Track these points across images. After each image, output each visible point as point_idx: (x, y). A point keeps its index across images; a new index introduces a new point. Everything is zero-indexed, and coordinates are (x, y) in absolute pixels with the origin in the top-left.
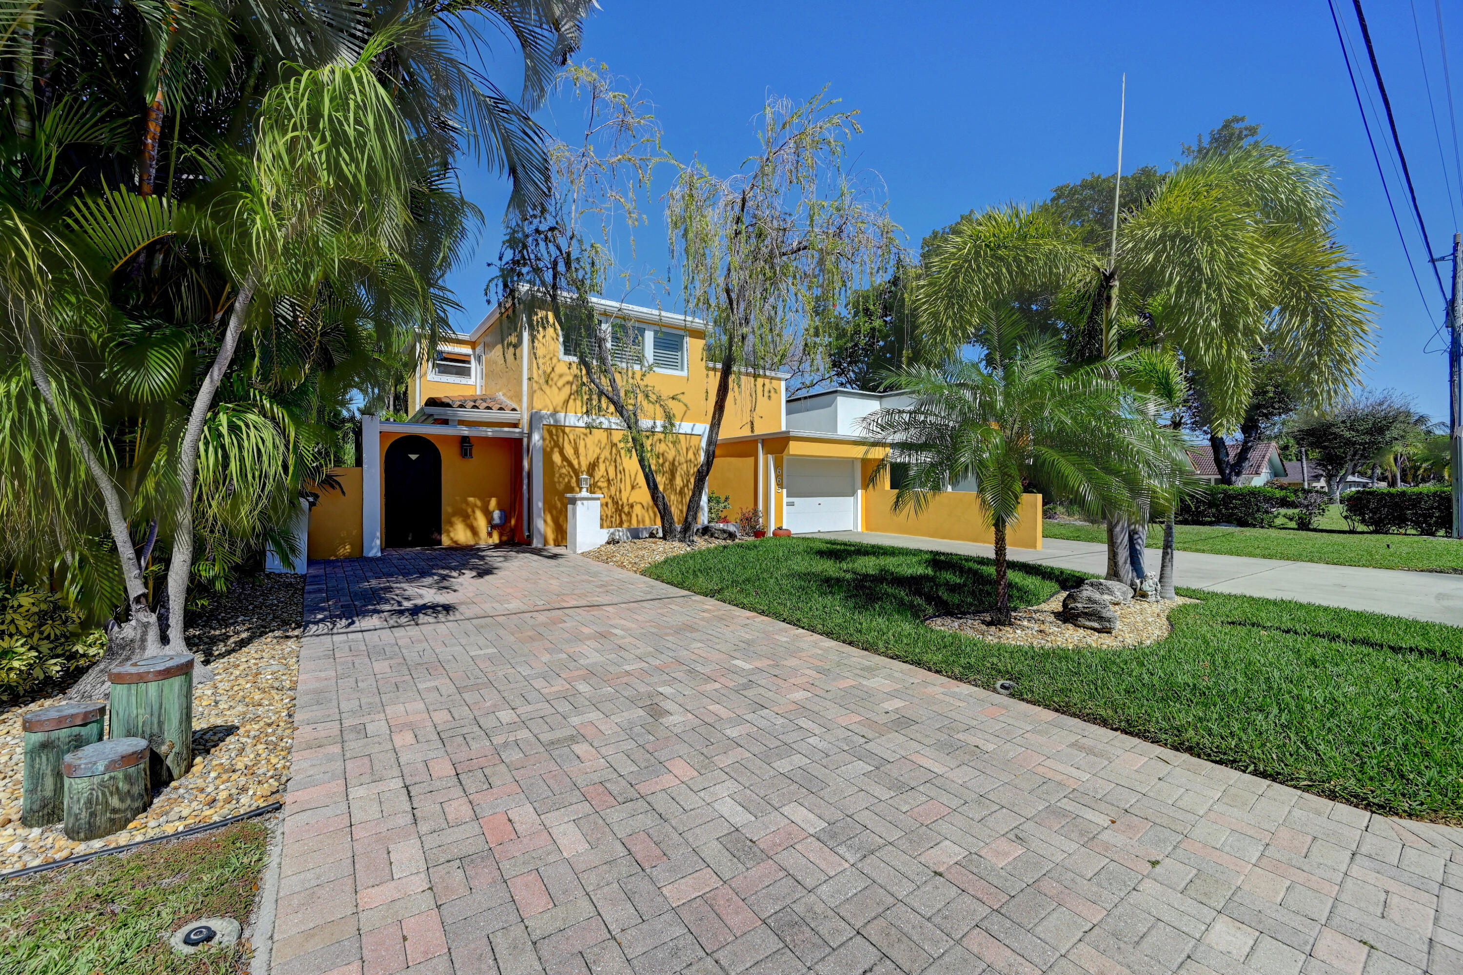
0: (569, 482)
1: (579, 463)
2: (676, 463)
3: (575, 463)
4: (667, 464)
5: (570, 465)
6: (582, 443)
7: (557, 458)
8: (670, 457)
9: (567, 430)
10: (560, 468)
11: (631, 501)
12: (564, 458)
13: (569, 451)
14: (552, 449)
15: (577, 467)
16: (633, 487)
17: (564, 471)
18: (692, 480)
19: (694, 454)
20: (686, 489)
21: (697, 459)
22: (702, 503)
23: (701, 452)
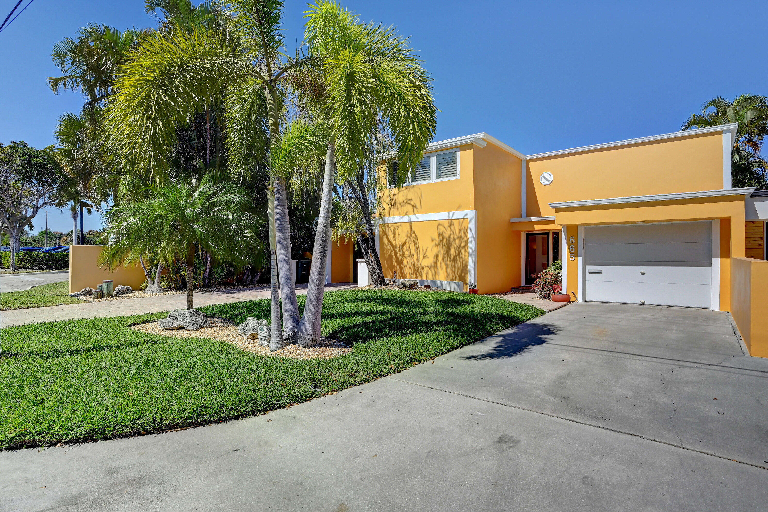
0: (391, 253)
1: (396, 243)
2: (452, 240)
3: (394, 242)
4: (445, 240)
5: (391, 244)
6: (397, 232)
7: (385, 241)
8: (446, 235)
9: (390, 225)
10: (387, 246)
11: (422, 265)
12: (389, 241)
13: (391, 236)
14: (383, 236)
15: (394, 244)
16: (424, 257)
17: (388, 247)
18: (463, 251)
19: (465, 233)
20: (458, 257)
21: (466, 236)
22: (469, 267)
23: (469, 231)
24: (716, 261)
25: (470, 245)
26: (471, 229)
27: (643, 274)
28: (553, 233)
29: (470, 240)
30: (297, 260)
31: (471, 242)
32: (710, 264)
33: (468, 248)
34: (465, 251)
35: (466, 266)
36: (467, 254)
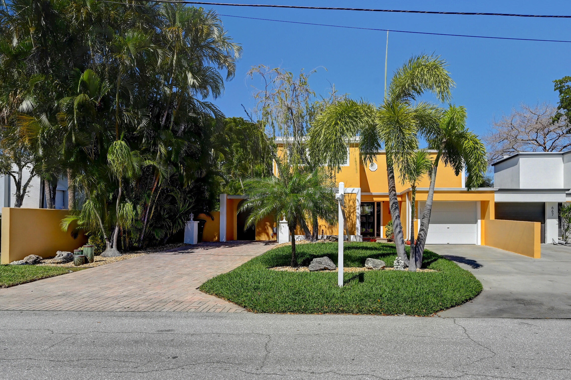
18: (352, 215)
19: (353, 203)
20: (348, 219)
21: (354, 205)
22: (357, 226)
23: (357, 201)
24: (479, 221)
25: (357, 211)
26: (358, 201)
27: (448, 228)
28: (377, 203)
29: (357, 208)
30: (199, 222)
31: (358, 209)
32: (476, 222)
33: (355, 213)
34: (354, 214)
35: (355, 225)
36: (355, 217)
